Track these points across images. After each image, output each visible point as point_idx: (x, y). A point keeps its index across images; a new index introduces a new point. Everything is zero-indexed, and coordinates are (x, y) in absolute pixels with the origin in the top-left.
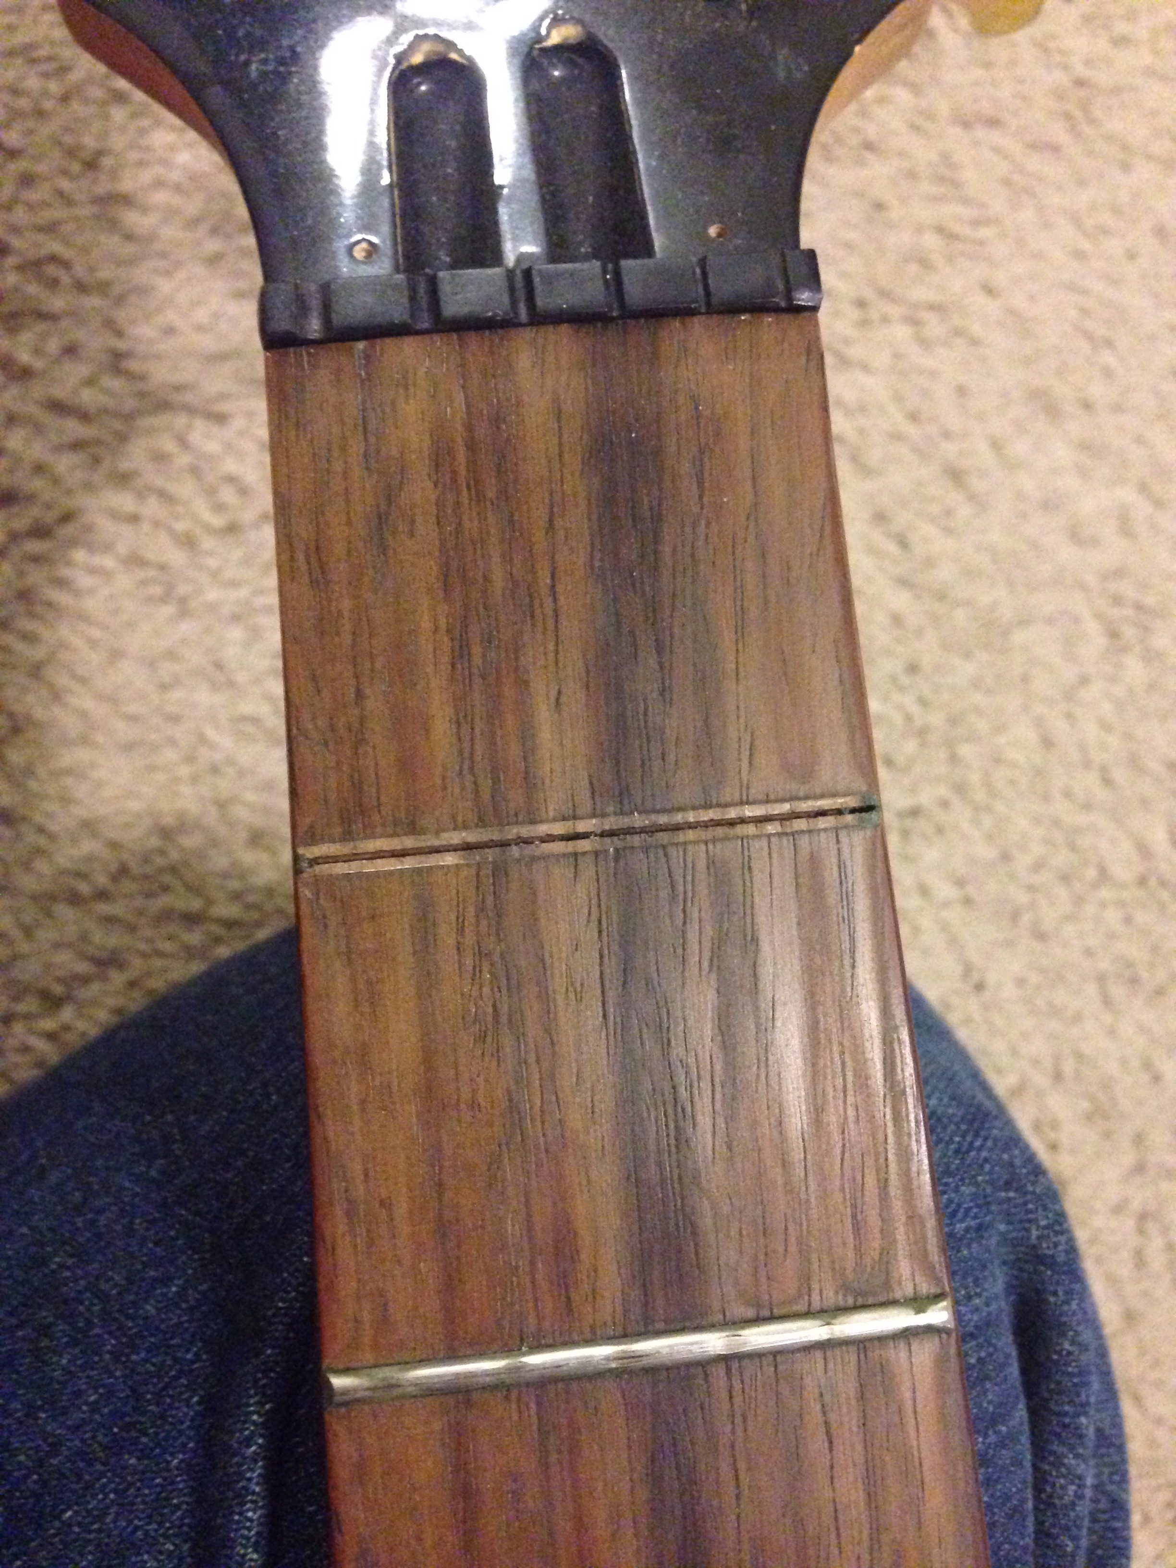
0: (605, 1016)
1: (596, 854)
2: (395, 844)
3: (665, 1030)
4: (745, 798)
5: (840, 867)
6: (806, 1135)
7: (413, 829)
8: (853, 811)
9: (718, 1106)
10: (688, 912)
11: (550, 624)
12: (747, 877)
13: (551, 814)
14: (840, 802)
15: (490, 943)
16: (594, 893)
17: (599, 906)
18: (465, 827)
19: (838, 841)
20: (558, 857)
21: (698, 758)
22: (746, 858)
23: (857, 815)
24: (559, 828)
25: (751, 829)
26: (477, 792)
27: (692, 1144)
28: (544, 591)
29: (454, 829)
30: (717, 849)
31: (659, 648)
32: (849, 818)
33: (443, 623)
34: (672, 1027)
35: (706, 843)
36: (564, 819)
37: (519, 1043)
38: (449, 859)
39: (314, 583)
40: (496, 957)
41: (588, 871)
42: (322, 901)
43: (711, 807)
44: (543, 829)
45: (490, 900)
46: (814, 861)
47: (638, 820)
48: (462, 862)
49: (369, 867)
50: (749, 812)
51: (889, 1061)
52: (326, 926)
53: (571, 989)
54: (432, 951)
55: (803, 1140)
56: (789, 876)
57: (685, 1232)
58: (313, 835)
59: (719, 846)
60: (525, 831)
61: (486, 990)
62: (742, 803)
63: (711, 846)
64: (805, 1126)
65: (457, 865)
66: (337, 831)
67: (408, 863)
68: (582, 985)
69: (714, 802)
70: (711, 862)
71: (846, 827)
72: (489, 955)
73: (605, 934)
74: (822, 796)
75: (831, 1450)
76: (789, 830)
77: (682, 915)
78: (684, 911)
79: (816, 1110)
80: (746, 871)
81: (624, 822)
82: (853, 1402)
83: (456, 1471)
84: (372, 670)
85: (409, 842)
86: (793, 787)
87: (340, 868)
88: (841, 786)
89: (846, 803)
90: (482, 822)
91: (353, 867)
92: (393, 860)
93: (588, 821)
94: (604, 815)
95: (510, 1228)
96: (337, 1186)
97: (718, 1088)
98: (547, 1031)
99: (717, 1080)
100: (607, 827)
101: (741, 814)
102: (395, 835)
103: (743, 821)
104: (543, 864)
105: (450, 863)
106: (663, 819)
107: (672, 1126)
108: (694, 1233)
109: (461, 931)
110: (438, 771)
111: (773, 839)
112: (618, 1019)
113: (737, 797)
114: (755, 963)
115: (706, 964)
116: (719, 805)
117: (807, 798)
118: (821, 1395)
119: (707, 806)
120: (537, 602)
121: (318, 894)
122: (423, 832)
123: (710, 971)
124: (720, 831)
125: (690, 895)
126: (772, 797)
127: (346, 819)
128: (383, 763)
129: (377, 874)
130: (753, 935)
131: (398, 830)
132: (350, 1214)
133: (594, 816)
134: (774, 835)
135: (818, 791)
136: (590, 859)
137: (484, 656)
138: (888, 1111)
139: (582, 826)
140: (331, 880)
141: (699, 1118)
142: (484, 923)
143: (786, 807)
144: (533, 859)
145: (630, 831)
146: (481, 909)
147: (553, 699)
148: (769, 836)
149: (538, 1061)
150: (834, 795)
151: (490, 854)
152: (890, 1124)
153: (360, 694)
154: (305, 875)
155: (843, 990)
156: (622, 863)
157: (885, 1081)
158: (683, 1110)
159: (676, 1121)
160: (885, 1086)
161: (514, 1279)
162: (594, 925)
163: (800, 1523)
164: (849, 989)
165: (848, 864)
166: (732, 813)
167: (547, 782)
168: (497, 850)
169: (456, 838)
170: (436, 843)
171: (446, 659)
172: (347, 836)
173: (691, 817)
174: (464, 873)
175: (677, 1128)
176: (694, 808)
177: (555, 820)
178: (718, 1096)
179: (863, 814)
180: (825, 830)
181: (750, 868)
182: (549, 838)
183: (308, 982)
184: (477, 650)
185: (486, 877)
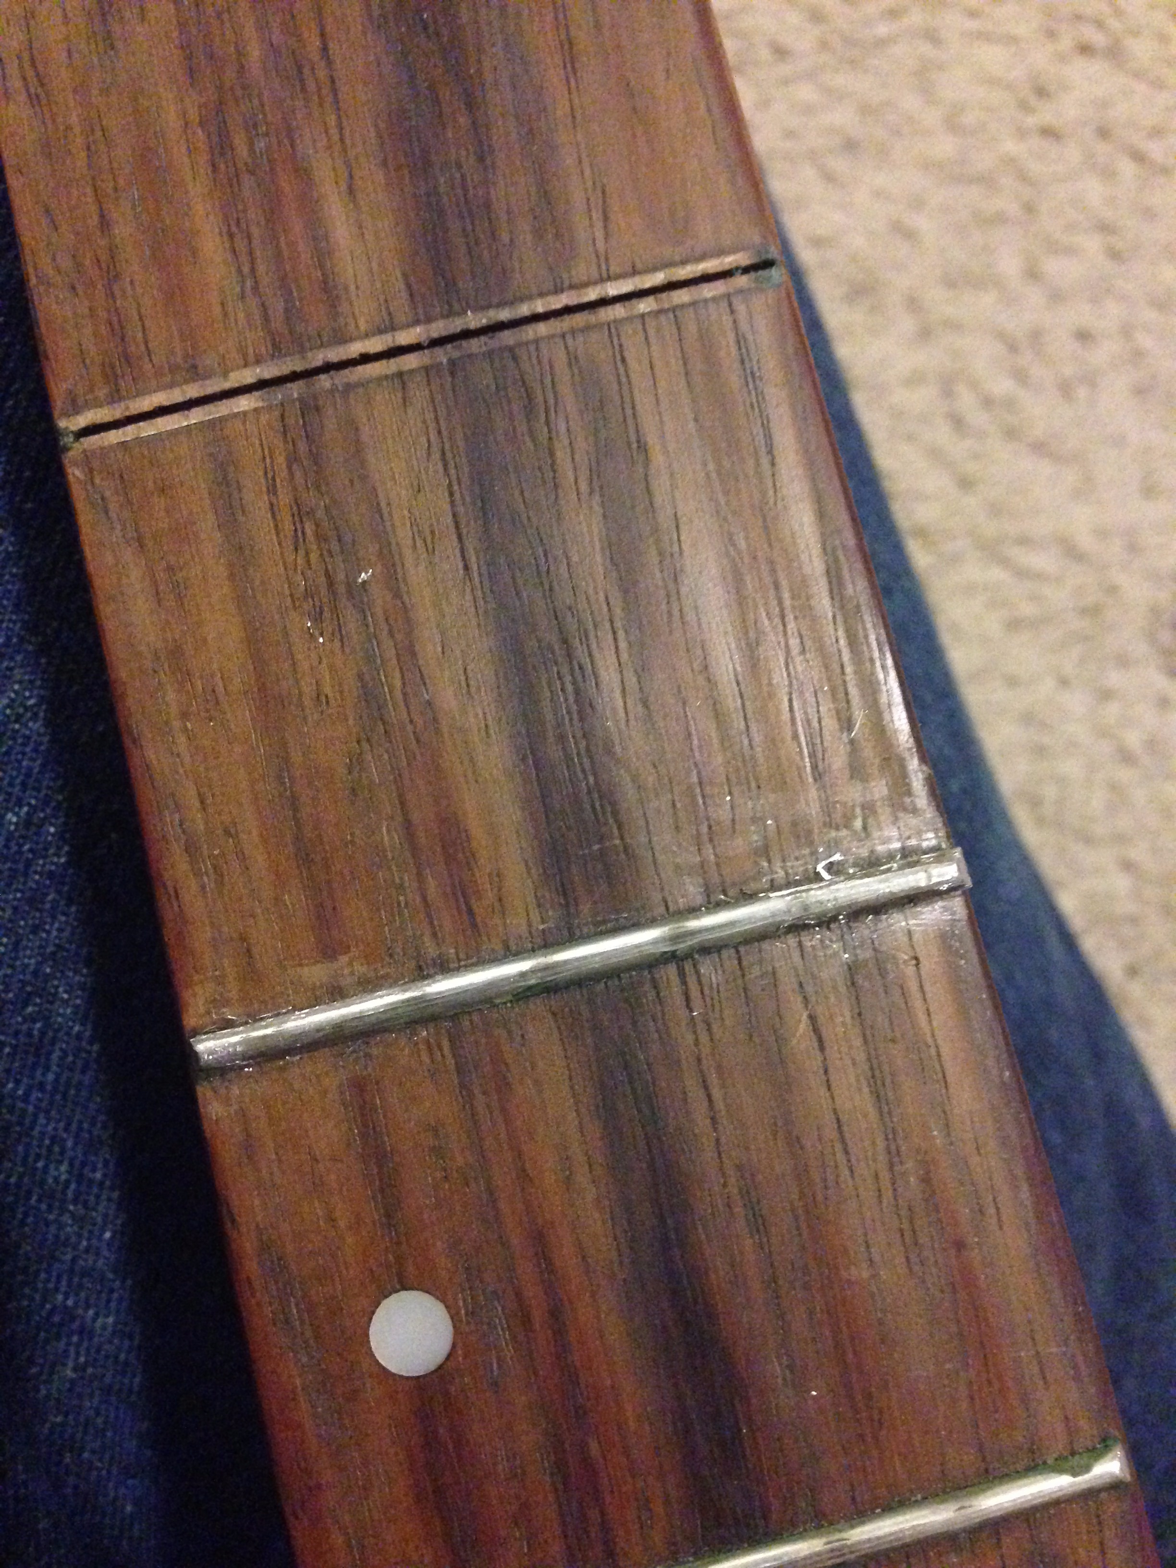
0: (466, 568)
1: (427, 369)
2: (176, 396)
3: (544, 575)
4: (605, 275)
5: (738, 342)
6: (740, 678)
7: (195, 373)
8: (746, 270)
9: (624, 656)
10: (552, 426)
11: (330, 99)
12: (622, 371)
13: (363, 327)
14: (728, 261)
15: (310, 499)
16: (430, 416)
17: (439, 432)
18: (258, 362)
19: (732, 312)
20: (380, 380)
21: (538, 234)
22: (617, 347)
23: (753, 275)
24: (375, 345)
25: (618, 311)
26: (266, 319)
27: (599, 708)
28: (315, 56)
29: (246, 365)
30: (578, 343)
31: (471, 105)
32: (742, 281)
33: (193, 115)
34: (552, 568)
35: (563, 336)
36: (380, 332)
37: (365, 617)
38: (244, 403)
39: (34, 100)
40: (320, 514)
41: (419, 394)
42: (97, 481)
43: (562, 291)
44: (356, 349)
45: (302, 447)
46: (705, 339)
47: (473, 320)
48: (261, 404)
49: (147, 429)
50: (613, 289)
51: (833, 573)
52: (106, 512)
53: (419, 543)
54: (241, 519)
55: (738, 684)
56: (676, 365)
57: (604, 813)
58: (74, 401)
59: (580, 339)
60: (334, 355)
61: (314, 557)
62: (602, 280)
63: (570, 341)
64: (739, 669)
65: (256, 410)
66: (102, 392)
67: (196, 416)
68: (432, 532)
69: (566, 284)
70: (573, 359)
71: (741, 291)
72: (311, 513)
73: (452, 464)
74: (703, 257)
75: (822, 1048)
76: (666, 306)
77: (546, 430)
78: (547, 423)
79: (748, 644)
80: (619, 363)
81: (457, 325)
82: (843, 989)
83: (364, 1136)
84: (116, 190)
85: (193, 391)
86: (668, 252)
87: (113, 437)
88: (727, 241)
89: (736, 260)
90: (277, 351)
91: (129, 432)
92: (176, 416)
93: (412, 330)
94: (429, 320)
95: (386, 838)
96: (170, 818)
97: (621, 634)
98: (397, 595)
99: (618, 624)
100: (435, 335)
101: (603, 294)
102: (174, 384)
103: (604, 302)
104: (361, 390)
105: (247, 408)
106: (504, 315)
107: (570, 688)
108: (615, 813)
109: (272, 490)
110: (214, 298)
111: (647, 319)
112: (484, 568)
113: (595, 275)
114: (646, 475)
115: (584, 487)
116: (572, 287)
117: (684, 262)
118: (801, 985)
119: (558, 290)
120: (306, 71)
121: (91, 470)
122: (207, 376)
123: (591, 493)
124: (579, 319)
125: (551, 401)
126: (639, 266)
127: (111, 376)
128: (147, 301)
129: (158, 437)
130: (638, 442)
131: (178, 378)
132: (191, 849)
133: (417, 322)
134: (649, 313)
135: (698, 251)
136: (419, 378)
137: (251, 145)
138: (841, 633)
139: (404, 338)
140: (104, 451)
141: (603, 674)
142: (298, 474)
143: (659, 278)
144: (349, 388)
145: (467, 334)
146: (293, 459)
147: (344, 187)
148: (643, 316)
149: (391, 634)
150: (721, 252)
151: (295, 389)
152: (846, 657)
153: (105, 224)
154: (70, 454)
155: (764, 493)
156: (460, 374)
157: (832, 598)
158: (581, 668)
159: (574, 683)
160: (834, 606)
161: (401, 898)
162: (436, 456)
163: (794, 1143)
164: (771, 493)
165: (750, 338)
166: (592, 295)
167: (352, 288)
168: (301, 383)
169: (248, 376)
170: (227, 385)
171: (203, 159)
172: (115, 397)
173: (540, 307)
174: (264, 418)
175: (577, 692)
176: (541, 295)
177: (367, 336)
178: (623, 645)
179: (760, 273)
180: (714, 299)
181: (623, 360)
182: (366, 359)
183: (97, 582)
184: (239, 141)
185: (294, 419)
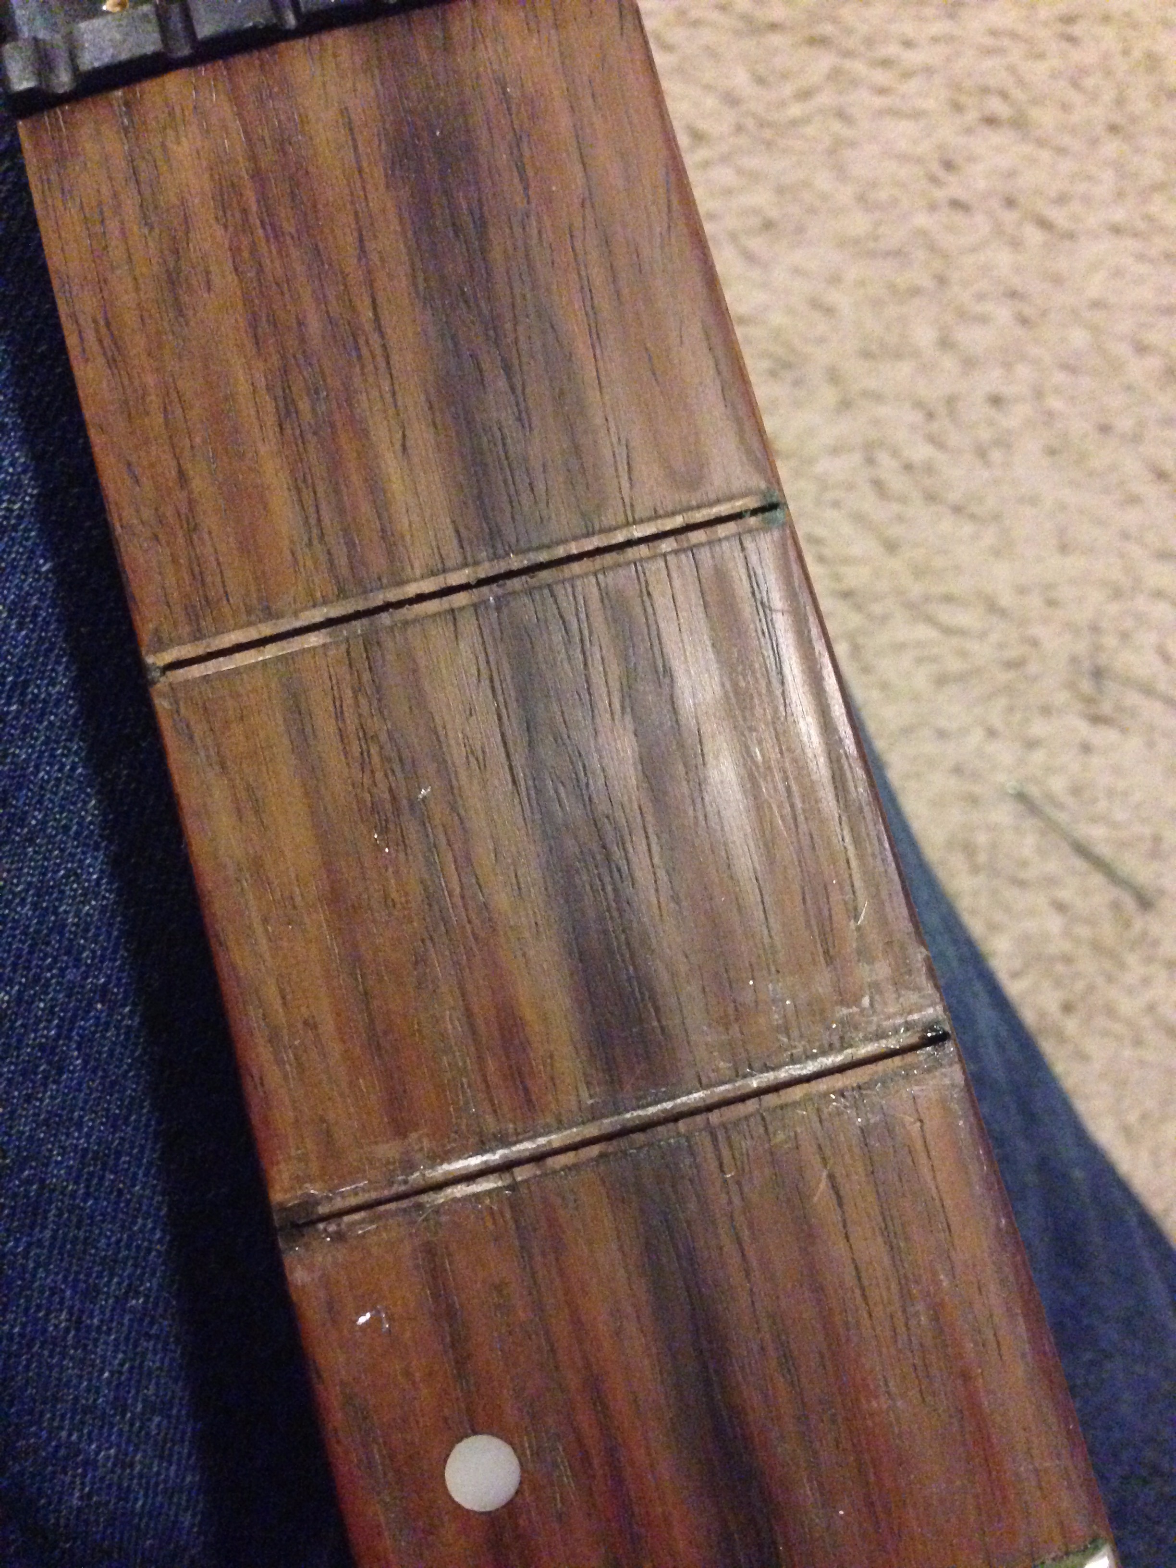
0: (514, 782)
1: (475, 606)
2: (253, 634)
3: (584, 787)
4: (630, 519)
5: (749, 576)
6: (759, 875)
7: (270, 614)
8: (754, 512)
9: (656, 860)
10: (588, 654)
11: (382, 365)
12: (648, 604)
13: (418, 572)
14: (738, 505)
15: (375, 725)
16: (479, 647)
17: (488, 662)
18: (325, 603)
19: (743, 549)
20: (434, 616)
21: (571, 483)
22: (643, 584)
23: (760, 516)
24: (428, 586)
25: (643, 550)
26: (331, 562)
27: (635, 905)
28: (368, 327)
29: (314, 606)
30: (609, 580)
31: (507, 368)
32: (752, 521)
33: (261, 381)
34: (591, 782)
35: (595, 574)
36: (433, 574)
37: (425, 828)
38: (313, 640)
39: (112, 363)
40: (383, 737)
41: (469, 626)
42: (183, 711)
43: (593, 534)
44: (412, 590)
45: (366, 676)
46: (720, 574)
47: (516, 562)
48: (328, 640)
49: (226, 664)
50: (638, 532)
51: (838, 778)
52: (191, 738)
53: (472, 759)
54: (312, 743)
55: (757, 879)
56: (695, 597)
57: (643, 1000)
58: (160, 640)
59: (610, 575)
60: (393, 595)
61: (379, 775)
62: (627, 524)
63: (601, 577)
64: (757, 866)
65: (324, 645)
66: (185, 630)
67: (270, 652)
68: (484, 752)
69: (597, 527)
70: (604, 595)
71: (750, 531)
72: (375, 737)
73: (499, 692)
74: (718, 501)
75: (840, 1205)
76: (685, 545)
77: (581, 657)
78: (584, 652)
79: (766, 845)
80: (646, 598)
81: (501, 567)
82: (857, 1150)
83: (436, 1296)
84: (192, 447)
85: (267, 630)
86: (684, 497)
87: (197, 671)
88: (737, 485)
89: (745, 504)
90: (342, 594)
91: (210, 667)
92: (253, 652)
93: (459, 573)
94: (476, 563)
95: (450, 1027)
96: (254, 1013)
97: (653, 839)
98: (454, 808)
99: (650, 830)
100: (482, 575)
101: (630, 537)
102: (250, 624)
103: (630, 543)
104: (418, 627)
105: (316, 644)
106: (543, 557)
107: (609, 888)
108: (653, 1000)
109: (339, 715)
110: (285, 544)
111: (669, 558)
112: (530, 783)
113: (621, 519)
114: (672, 696)
115: (617, 706)
116: (602, 531)
117: (699, 507)
118: (820, 1147)
119: (588, 535)
120: (361, 341)
121: (177, 702)
122: (279, 615)
123: (623, 713)
124: (609, 559)
125: (586, 633)
126: (661, 512)
127: (193, 616)
128: (223, 548)
129: (237, 671)
130: (664, 666)
131: (253, 618)
132: (274, 1038)
133: (466, 565)
134: (670, 553)
135: (712, 496)
136: (469, 614)
137: (313, 410)
138: (846, 832)
139: (455, 579)
140: (186, 683)
141: (638, 874)
142: (363, 701)
143: (678, 521)
144: (406, 623)
145: (510, 574)
146: (357, 690)
147: (398, 446)
148: (664, 555)
149: (449, 844)
150: (731, 498)
151: (358, 626)
152: (852, 852)
153: (183, 478)
154: (158, 686)
155: (776, 711)
156: (505, 611)
157: (838, 801)
158: (619, 870)
159: (614, 883)
160: (839, 807)
161: (464, 1080)
162: (486, 683)
163: (819, 1289)
164: (782, 708)
165: (759, 571)
166: (620, 537)
167: (408, 538)
168: (365, 621)
169: (317, 615)
170: (298, 624)
171: (271, 420)
172: (197, 636)
173: (574, 549)
174: (332, 653)
175: (615, 890)
176: (575, 538)
177: (423, 577)
178: (655, 848)
179: (767, 514)
180: (727, 538)
181: (649, 594)
182: (421, 598)
183: (184, 802)
184: (304, 405)
185: (358, 651)
